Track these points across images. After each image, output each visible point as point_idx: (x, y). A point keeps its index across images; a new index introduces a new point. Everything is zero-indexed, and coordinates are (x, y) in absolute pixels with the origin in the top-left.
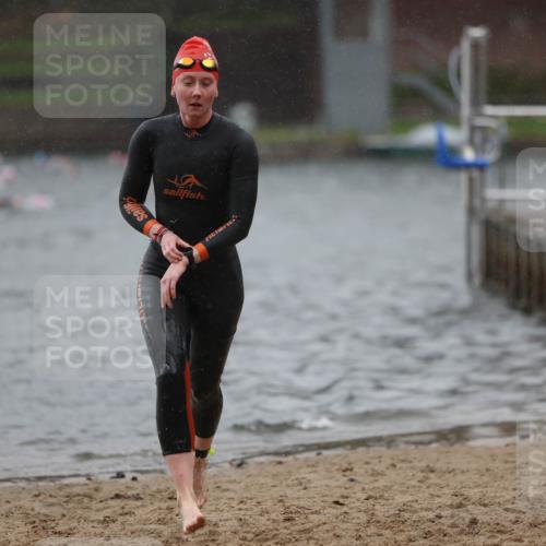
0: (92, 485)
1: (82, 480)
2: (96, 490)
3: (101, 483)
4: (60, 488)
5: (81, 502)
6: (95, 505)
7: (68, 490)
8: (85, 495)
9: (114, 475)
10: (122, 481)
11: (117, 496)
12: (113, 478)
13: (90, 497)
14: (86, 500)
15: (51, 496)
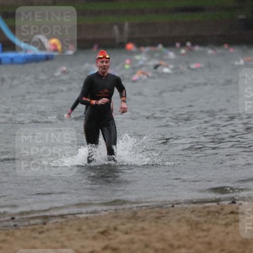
0: (219, 207)
1: (215, 204)
2: (222, 209)
3: (224, 206)
4: (204, 208)
5: (214, 215)
6: (221, 216)
7: (208, 209)
8: (216, 212)
9: (231, 202)
10: (235, 205)
11: (232, 213)
12: (230, 203)
13: (219, 213)
14: (217, 214)
15: (200, 212)
